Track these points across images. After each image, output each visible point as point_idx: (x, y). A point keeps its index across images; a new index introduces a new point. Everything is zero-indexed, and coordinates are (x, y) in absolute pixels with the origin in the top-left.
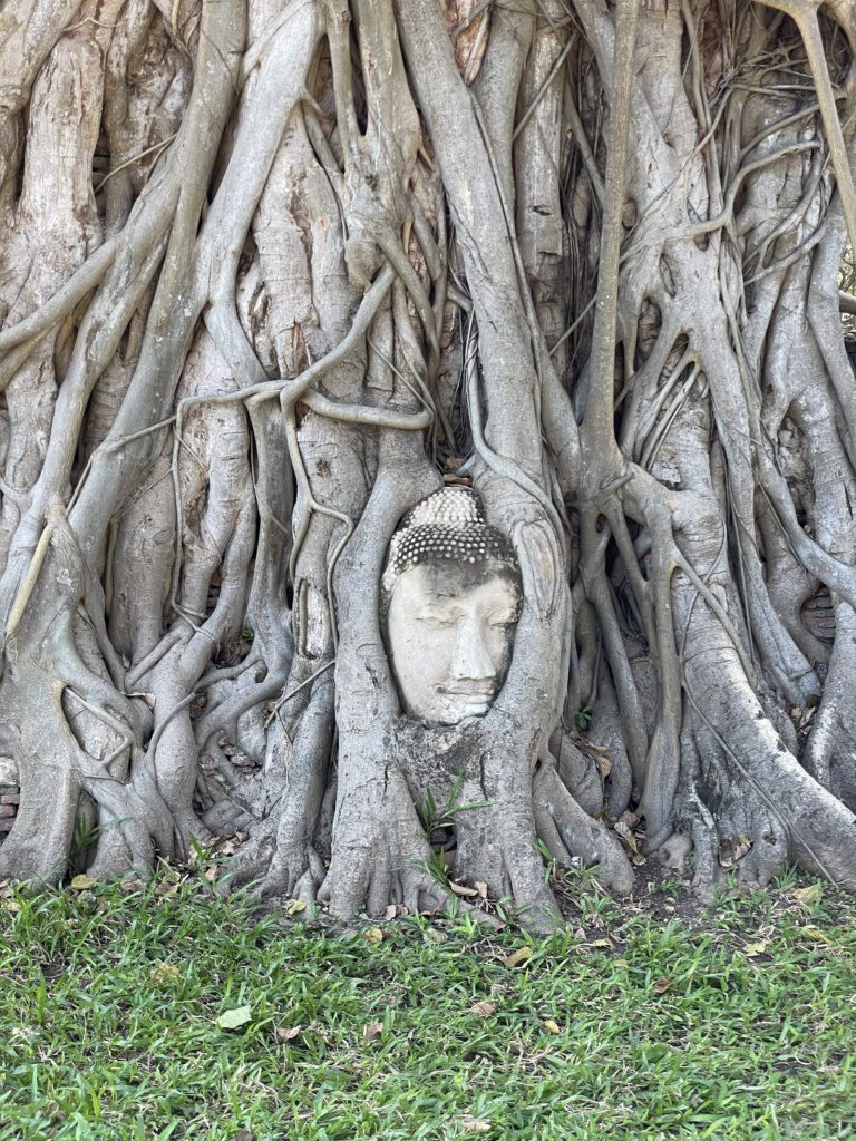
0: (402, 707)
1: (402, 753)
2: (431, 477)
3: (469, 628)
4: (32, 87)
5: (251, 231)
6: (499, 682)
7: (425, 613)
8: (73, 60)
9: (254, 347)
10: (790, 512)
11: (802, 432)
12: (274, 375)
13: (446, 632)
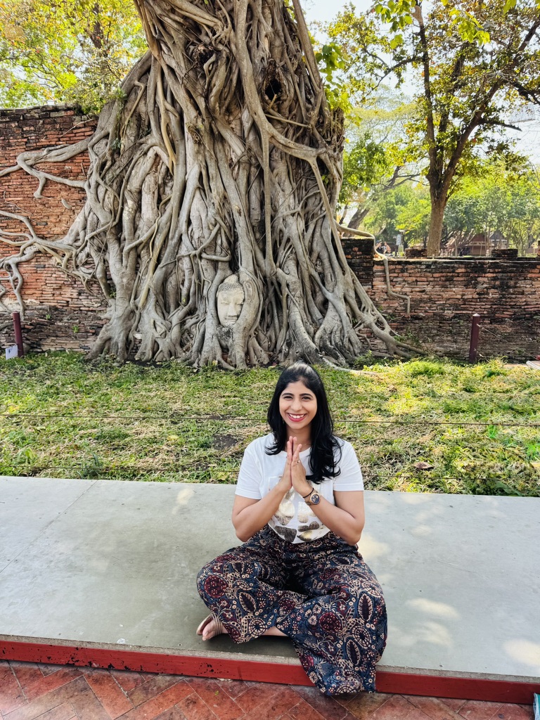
0: (219, 323)
1: (217, 332)
2: (229, 272)
3: (232, 305)
4: (141, 186)
5: (189, 216)
6: (238, 316)
7: (223, 302)
8: (150, 180)
9: (191, 243)
10: (319, 280)
11: (321, 261)
12: (195, 249)
13: (227, 306)
